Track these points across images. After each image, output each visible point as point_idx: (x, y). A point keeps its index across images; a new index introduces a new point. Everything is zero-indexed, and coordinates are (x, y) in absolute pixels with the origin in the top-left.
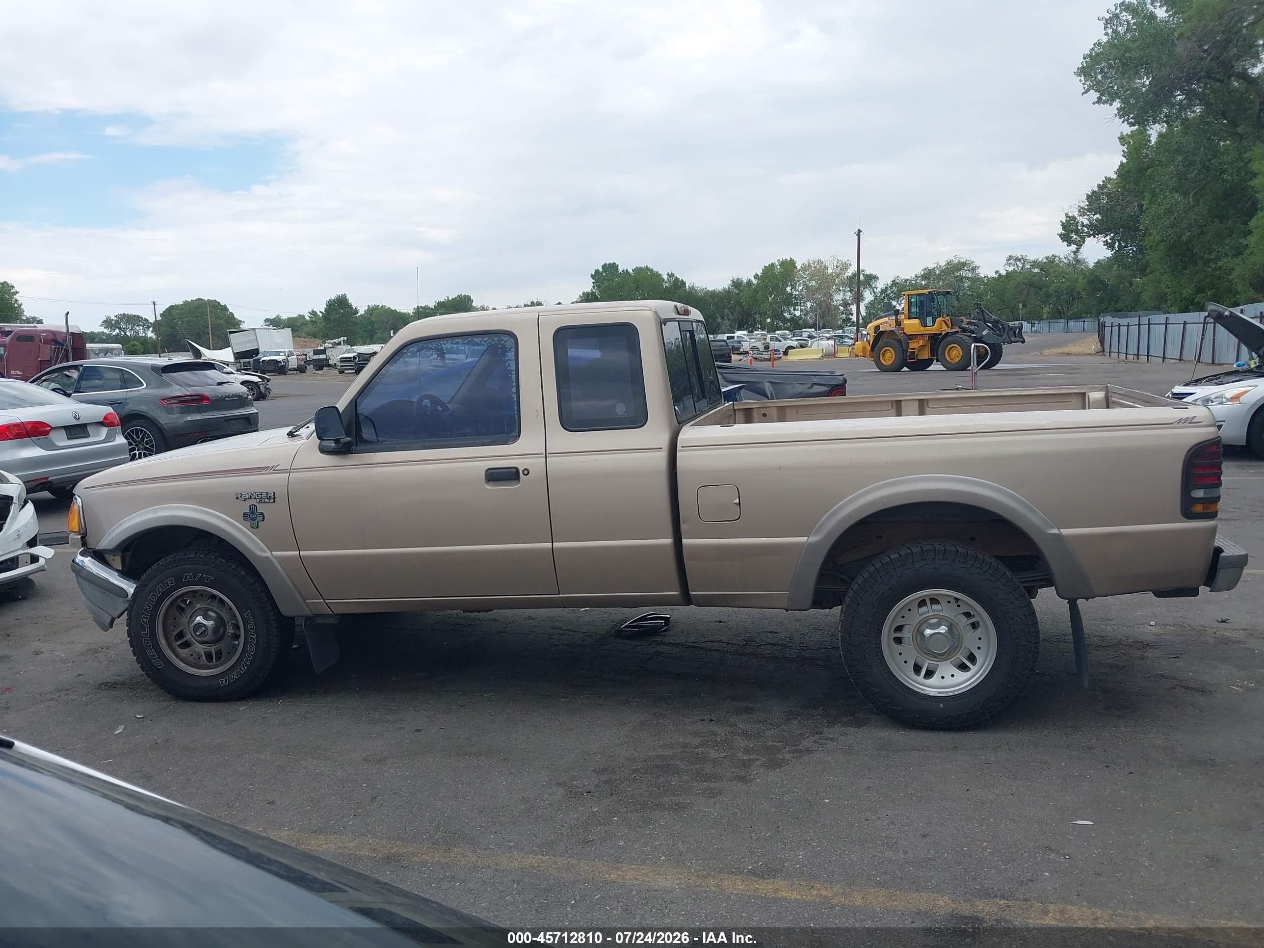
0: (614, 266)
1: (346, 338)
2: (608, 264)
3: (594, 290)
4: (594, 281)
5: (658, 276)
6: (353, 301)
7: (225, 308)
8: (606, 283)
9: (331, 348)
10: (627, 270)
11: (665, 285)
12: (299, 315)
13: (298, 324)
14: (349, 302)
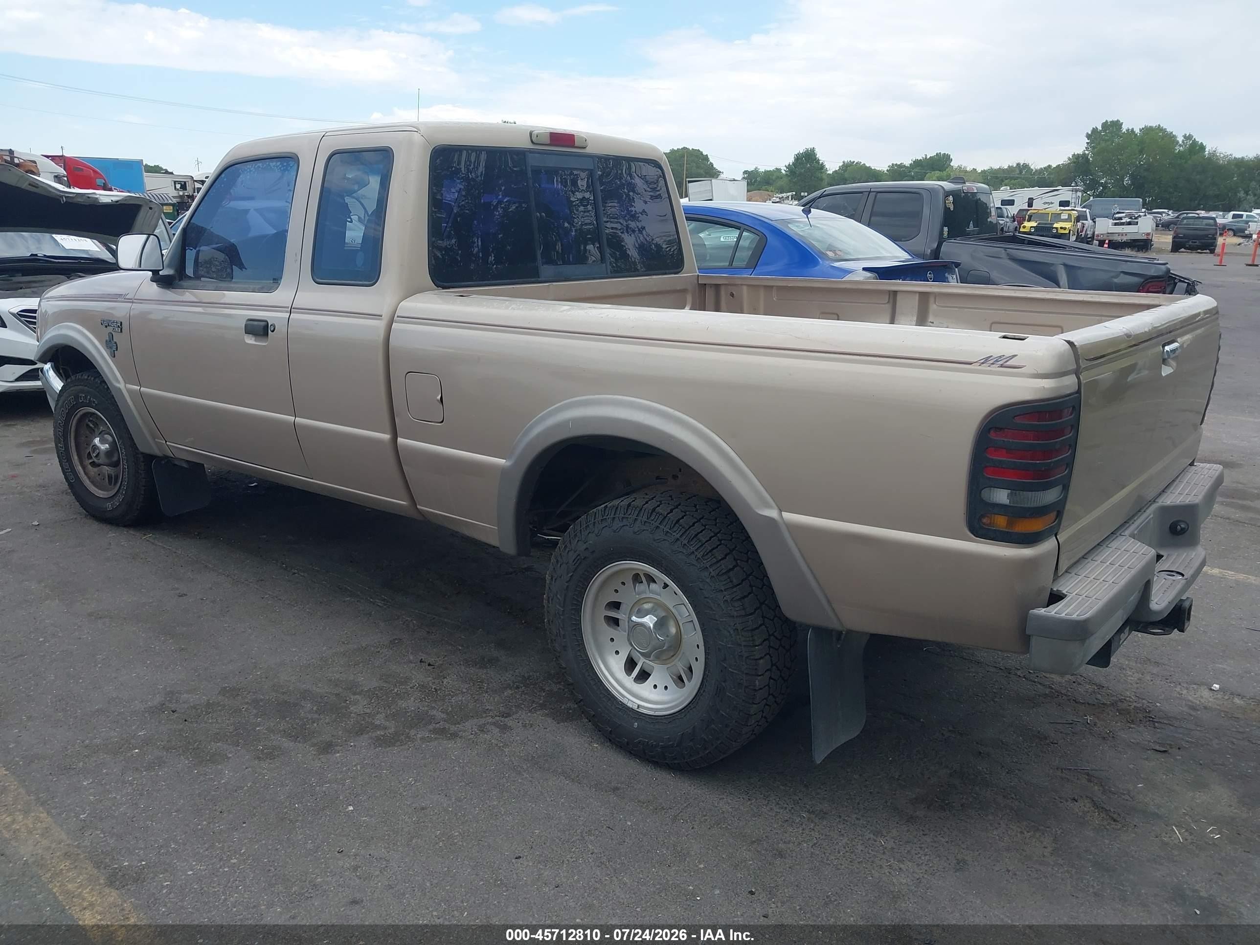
0: (1117, 125)
1: (794, 193)
2: (1111, 122)
3: (1087, 152)
4: (1089, 141)
5: (1171, 138)
6: (821, 156)
7: (706, 158)
8: (1103, 144)
9: (778, 202)
10: (1133, 129)
11: (1178, 149)
12: (776, 169)
13: (774, 178)
14: (817, 156)
